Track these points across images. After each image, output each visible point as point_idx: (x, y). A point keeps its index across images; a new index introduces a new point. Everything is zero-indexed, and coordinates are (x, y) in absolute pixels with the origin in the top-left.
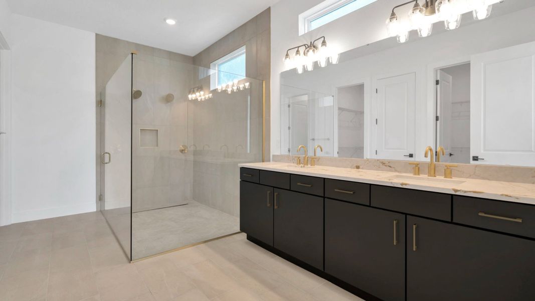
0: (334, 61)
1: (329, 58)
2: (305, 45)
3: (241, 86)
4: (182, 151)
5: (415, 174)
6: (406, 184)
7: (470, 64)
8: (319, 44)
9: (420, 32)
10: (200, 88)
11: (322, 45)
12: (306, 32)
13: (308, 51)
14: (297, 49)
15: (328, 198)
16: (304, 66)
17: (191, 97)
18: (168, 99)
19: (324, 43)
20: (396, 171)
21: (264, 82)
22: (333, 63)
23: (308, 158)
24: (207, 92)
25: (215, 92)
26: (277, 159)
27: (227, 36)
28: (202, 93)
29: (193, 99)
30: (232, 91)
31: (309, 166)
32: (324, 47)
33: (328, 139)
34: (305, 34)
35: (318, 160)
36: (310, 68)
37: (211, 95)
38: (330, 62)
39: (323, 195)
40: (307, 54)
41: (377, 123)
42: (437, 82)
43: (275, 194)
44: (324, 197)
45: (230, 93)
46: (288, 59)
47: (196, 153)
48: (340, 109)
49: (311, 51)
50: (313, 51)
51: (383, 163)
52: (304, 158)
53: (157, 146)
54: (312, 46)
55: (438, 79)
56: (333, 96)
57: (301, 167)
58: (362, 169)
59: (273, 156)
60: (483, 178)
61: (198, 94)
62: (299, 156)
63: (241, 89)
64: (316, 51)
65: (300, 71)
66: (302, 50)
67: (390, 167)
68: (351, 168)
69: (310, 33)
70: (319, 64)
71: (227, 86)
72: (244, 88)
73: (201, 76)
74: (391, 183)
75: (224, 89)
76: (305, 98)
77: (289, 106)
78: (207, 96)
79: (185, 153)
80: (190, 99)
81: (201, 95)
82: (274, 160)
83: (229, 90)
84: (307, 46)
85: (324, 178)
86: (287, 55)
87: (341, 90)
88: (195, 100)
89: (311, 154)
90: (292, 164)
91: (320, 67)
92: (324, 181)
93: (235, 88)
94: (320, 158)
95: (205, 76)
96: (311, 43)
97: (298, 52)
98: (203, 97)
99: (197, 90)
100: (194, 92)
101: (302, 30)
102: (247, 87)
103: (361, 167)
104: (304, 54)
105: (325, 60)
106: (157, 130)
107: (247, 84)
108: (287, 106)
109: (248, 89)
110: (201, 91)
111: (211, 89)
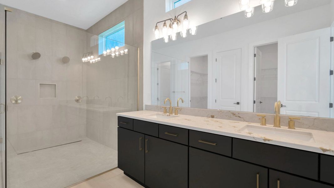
0: (193, 32)
1: (189, 29)
2: (170, 19)
3: (122, 52)
4: (77, 101)
5: (262, 124)
6: (269, 140)
7: (277, 43)
8: (182, 18)
9: (264, 8)
10: (91, 53)
11: (185, 18)
12: (171, 9)
13: (173, 23)
14: (164, 22)
15: (192, 147)
16: (169, 36)
17: (84, 60)
18: (65, 60)
19: (186, 17)
20: (244, 121)
21: (138, 48)
22: (192, 34)
23: (172, 108)
24: (96, 57)
25: (102, 56)
26: (149, 108)
27: (111, 13)
28: (92, 57)
29: (86, 61)
30: (115, 56)
31: (174, 114)
32: (186, 20)
33: (184, 92)
34: (170, 11)
35: (180, 110)
36: (174, 38)
37: (99, 58)
38: (190, 32)
39: (187, 144)
40: (172, 25)
41: (216, 82)
42: (255, 55)
43: (146, 140)
44: (189, 146)
45: (113, 57)
46: (157, 30)
47: (89, 102)
48: (192, 72)
49: (175, 23)
50: (177, 23)
51: (234, 114)
52: (170, 108)
53: (56, 97)
54: (176, 20)
55: (256, 53)
56: (188, 62)
57: (167, 115)
58: (216, 118)
59: (146, 105)
60: (321, 129)
61: (89, 58)
62: (165, 106)
63: (122, 54)
64: (179, 23)
65: (166, 41)
66: (168, 23)
67: (240, 117)
68: (207, 117)
69: (175, 10)
70: (181, 34)
71: (111, 52)
72: (124, 53)
73: (92, 44)
74: (254, 138)
75: (108, 54)
76: (169, 64)
77: (158, 69)
78: (97, 59)
79: (79, 102)
80: (84, 62)
81: (92, 59)
82: (146, 109)
83: (113, 55)
84: (172, 20)
85: (189, 130)
86: (156, 27)
87: (193, 59)
88: (87, 62)
89: (174, 105)
90: (160, 113)
91: (182, 37)
92: (189, 132)
93: (117, 53)
94: (182, 109)
95: (95, 44)
96: (175, 16)
97: (165, 24)
98: (94, 60)
99: (89, 55)
100: (86, 56)
101: (168, 7)
102: (126, 53)
103: (215, 116)
104: (170, 26)
105: (186, 32)
106: (55, 85)
107: (126, 50)
108: (157, 69)
109: (127, 54)
110: (91, 55)
111: (100, 54)
